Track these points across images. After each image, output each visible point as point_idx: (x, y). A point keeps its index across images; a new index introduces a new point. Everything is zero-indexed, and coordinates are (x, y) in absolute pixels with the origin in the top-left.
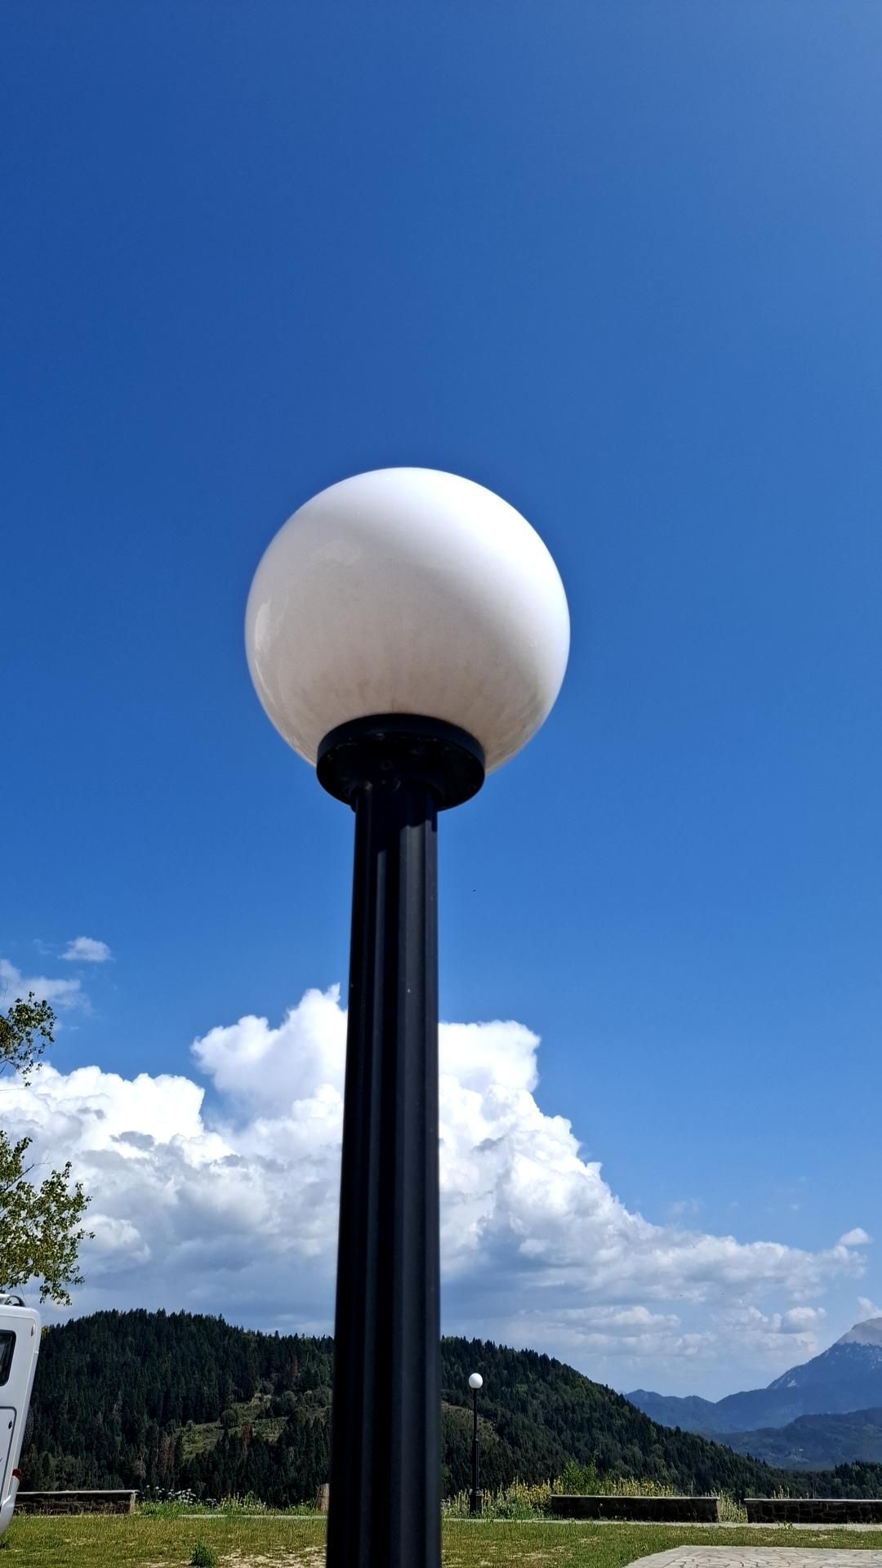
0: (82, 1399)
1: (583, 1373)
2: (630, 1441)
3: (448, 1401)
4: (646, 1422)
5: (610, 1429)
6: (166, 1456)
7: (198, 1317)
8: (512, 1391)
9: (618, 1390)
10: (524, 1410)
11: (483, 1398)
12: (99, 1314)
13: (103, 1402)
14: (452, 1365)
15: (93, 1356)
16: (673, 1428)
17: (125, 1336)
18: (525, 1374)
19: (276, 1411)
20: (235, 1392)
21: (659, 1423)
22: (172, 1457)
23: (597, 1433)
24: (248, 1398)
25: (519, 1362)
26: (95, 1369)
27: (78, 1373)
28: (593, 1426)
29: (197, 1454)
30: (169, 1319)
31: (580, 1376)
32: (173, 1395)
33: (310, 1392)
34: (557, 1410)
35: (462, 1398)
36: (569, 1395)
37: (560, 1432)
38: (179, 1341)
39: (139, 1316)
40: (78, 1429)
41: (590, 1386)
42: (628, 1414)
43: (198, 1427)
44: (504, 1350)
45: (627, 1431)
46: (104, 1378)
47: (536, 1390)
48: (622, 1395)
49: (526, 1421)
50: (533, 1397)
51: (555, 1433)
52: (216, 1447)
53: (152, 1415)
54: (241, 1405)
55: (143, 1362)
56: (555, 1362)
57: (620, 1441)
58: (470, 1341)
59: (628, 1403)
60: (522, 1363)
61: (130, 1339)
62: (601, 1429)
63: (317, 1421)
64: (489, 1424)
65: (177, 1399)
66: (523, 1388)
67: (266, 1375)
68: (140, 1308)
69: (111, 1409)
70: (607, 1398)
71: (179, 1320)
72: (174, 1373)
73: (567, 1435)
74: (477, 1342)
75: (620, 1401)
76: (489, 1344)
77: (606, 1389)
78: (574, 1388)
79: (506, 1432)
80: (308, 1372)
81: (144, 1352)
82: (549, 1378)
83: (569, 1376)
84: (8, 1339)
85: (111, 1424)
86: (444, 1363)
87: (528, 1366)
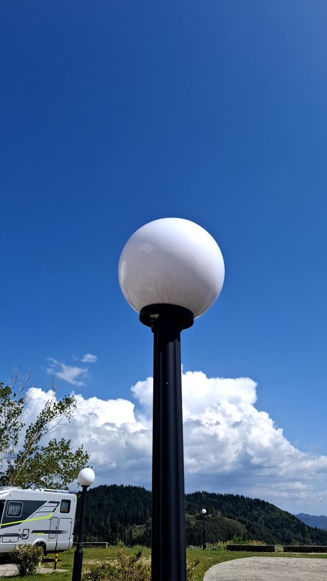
0: (96, 516)
1: (278, 507)
2: (298, 532)
3: (228, 517)
4: (303, 525)
5: (290, 528)
6: (126, 537)
7: (135, 487)
8: (252, 514)
9: (292, 514)
10: (257, 521)
11: (241, 516)
12: (100, 486)
13: (103, 518)
14: (229, 504)
15: (99, 501)
16: (314, 527)
17: (110, 494)
18: (256, 507)
20: (150, 514)
21: (309, 525)
22: (129, 537)
23: (285, 529)
25: (253, 503)
26: (100, 506)
27: (94, 507)
28: (283, 527)
29: (138, 536)
30: (125, 488)
31: (277, 508)
32: (128, 515)
34: (269, 521)
35: (233, 516)
36: (274, 515)
37: (271, 529)
38: (129, 496)
39: (114, 487)
40: (95, 527)
41: (281, 512)
42: (296, 522)
43: (137, 526)
44: (248, 499)
45: (296, 528)
46: (103, 509)
47: (261, 514)
48: (294, 515)
49: (257, 525)
50: (260, 516)
52: (144, 534)
53: (121, 522)
55: (117, 503)
56: (267, 503)
57: (294, 532)
58: (235, 495)
59: (296, 518)
60: (255, 503)
61: (112, 495)
62: (286, 528)
64: (243, 526)
65: (129, 516)
66: (256, 513)
68: (114, 484)
69: (106, 520)
70: (288, 516)
71: (129, 488)
72: (128, 507)
73: (273, 530)
74: (238, 496)
75: (293, 517)
76: (242, 496)
77: (287, 513)
78: (275, 512)
79: (250, 528)
81: (117, 500)
82: (266, 509)
83: (273, 508)
84: (69, 502)
85: (107, 525)
86: (226, 503)
87: (257, 505)
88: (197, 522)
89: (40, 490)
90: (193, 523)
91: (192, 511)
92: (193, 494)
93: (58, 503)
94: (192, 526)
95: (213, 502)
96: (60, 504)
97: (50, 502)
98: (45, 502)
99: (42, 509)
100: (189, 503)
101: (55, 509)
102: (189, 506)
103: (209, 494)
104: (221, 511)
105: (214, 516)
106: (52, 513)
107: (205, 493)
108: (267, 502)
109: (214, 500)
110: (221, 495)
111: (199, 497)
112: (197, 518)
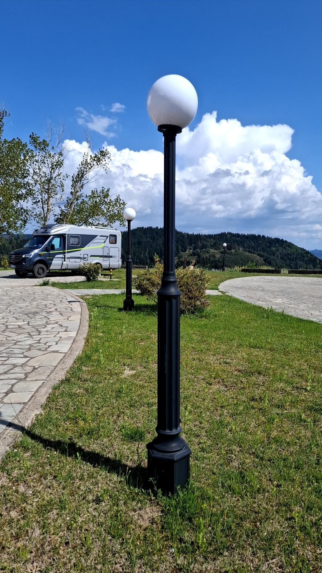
0: (137, 250)
1: (296, 244)
2: (310, 264)
3: (248, 252)
4: (316, 258)
5: (303, 260)
8: (270, 250)
9: (307, 250)
10: (274, 255)
11: (260, 251)
12: (138, 228)
13: (143, 251)
14: (250, 242)
15: (138, 239)
17: (147, 234)
18: (275, 244)
19: (194, 254)
20: (181, 249)
21: (320, 259)
23: (298, 261)
24: (185, 251)
25: (273, 241)
26: (139, 243)
27: (135, 244)
28: (297, 259)
31: (294, 245)
33: (204, 249)
34: (285, 255)
35: (253, 251)
36: (290, 251)
37: (286, 261)
39: (150, 228)
40: (137, 258)
41: (297, 248)
42: (310, 256)
44: (268, 238)
45: (309, 261)
46: (142, 245)
47: (278, 249)
49: (274, 258)
50: (277, 251)
51: (284, 262)
54: (183, 253)
55: (153, 241)
57: (306, 264)
58: (257, 235)
59: (310, 253)
60: (275, 242)
61: (148, 235)
62: (300, 260)
63: (206, 257)
64: (261, 259)
66: (274, 249)
67: (190, 245)
68: (150, 226)
69: (145, 254)
70: (303, 252)
73: (288, 262)
74: (259, 236)
75: (308, 252)
76: (263, 236)
77: (303, 249)
78: (292, 249)
79: (267, 261)
80: (203, 244)
81: (153, 239)
82: (283, 246)
83: (290, 245)
84: (115, 236)
85: (146, 257)
86: (248, 242)
87: (276, 242)
88: (222, 256)
89: (92, 227)
90: (218, 256)
91: (217, 247)
92: (219, 234)
93: (107, 237)
94: (217, 259)
95: (237, 241)
96: (109, 238)
97: (101, 236)
98: (96, 236)
99: (95, 240)
100: (215, 241)
101: (105, 241)
102: (215, 244)
103: (234, 234)
104: (243, 247)
105: (236, 251)
106: (103, 244)
107: (230, 233)
108: (285, 241)
109: (237, 239)
110: (244, 235)
111: (225, 237)
112: (222, 253)
